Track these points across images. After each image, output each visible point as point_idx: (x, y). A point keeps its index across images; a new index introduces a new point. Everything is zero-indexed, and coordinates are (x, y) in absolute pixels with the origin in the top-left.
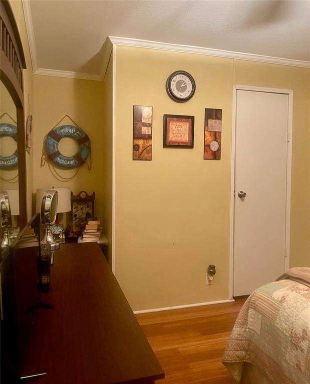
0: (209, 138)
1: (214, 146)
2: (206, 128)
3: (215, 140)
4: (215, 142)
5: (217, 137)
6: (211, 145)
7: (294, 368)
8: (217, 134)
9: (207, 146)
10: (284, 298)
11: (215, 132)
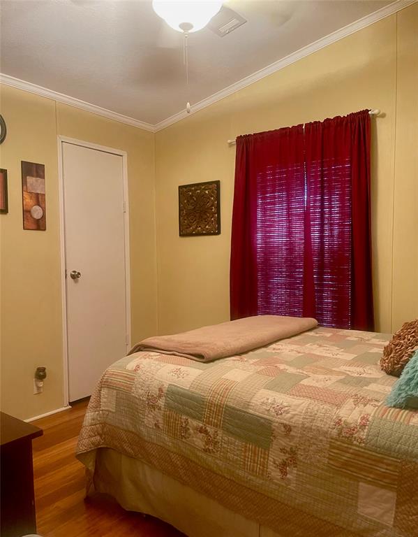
0: (28, 201)
1: (37, 213)
2: (25, 187)
3: (38, 204)
4: (37, 207)
5: (40, 200)
6: (32, 211)
7: (153, 428)
8: (40, 197)
9: (26, 212)
10: (138, 366)
11: (38, 194)
